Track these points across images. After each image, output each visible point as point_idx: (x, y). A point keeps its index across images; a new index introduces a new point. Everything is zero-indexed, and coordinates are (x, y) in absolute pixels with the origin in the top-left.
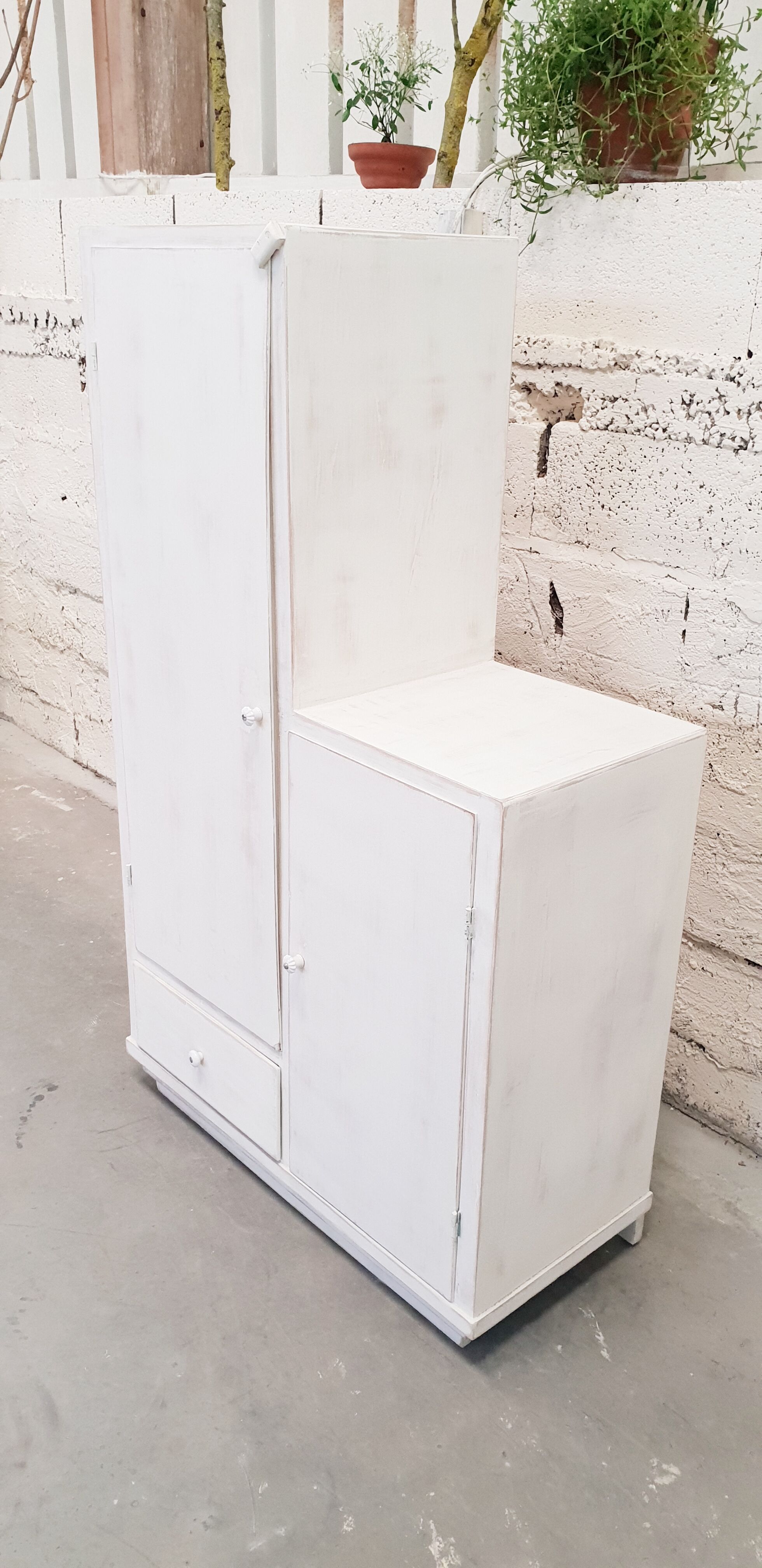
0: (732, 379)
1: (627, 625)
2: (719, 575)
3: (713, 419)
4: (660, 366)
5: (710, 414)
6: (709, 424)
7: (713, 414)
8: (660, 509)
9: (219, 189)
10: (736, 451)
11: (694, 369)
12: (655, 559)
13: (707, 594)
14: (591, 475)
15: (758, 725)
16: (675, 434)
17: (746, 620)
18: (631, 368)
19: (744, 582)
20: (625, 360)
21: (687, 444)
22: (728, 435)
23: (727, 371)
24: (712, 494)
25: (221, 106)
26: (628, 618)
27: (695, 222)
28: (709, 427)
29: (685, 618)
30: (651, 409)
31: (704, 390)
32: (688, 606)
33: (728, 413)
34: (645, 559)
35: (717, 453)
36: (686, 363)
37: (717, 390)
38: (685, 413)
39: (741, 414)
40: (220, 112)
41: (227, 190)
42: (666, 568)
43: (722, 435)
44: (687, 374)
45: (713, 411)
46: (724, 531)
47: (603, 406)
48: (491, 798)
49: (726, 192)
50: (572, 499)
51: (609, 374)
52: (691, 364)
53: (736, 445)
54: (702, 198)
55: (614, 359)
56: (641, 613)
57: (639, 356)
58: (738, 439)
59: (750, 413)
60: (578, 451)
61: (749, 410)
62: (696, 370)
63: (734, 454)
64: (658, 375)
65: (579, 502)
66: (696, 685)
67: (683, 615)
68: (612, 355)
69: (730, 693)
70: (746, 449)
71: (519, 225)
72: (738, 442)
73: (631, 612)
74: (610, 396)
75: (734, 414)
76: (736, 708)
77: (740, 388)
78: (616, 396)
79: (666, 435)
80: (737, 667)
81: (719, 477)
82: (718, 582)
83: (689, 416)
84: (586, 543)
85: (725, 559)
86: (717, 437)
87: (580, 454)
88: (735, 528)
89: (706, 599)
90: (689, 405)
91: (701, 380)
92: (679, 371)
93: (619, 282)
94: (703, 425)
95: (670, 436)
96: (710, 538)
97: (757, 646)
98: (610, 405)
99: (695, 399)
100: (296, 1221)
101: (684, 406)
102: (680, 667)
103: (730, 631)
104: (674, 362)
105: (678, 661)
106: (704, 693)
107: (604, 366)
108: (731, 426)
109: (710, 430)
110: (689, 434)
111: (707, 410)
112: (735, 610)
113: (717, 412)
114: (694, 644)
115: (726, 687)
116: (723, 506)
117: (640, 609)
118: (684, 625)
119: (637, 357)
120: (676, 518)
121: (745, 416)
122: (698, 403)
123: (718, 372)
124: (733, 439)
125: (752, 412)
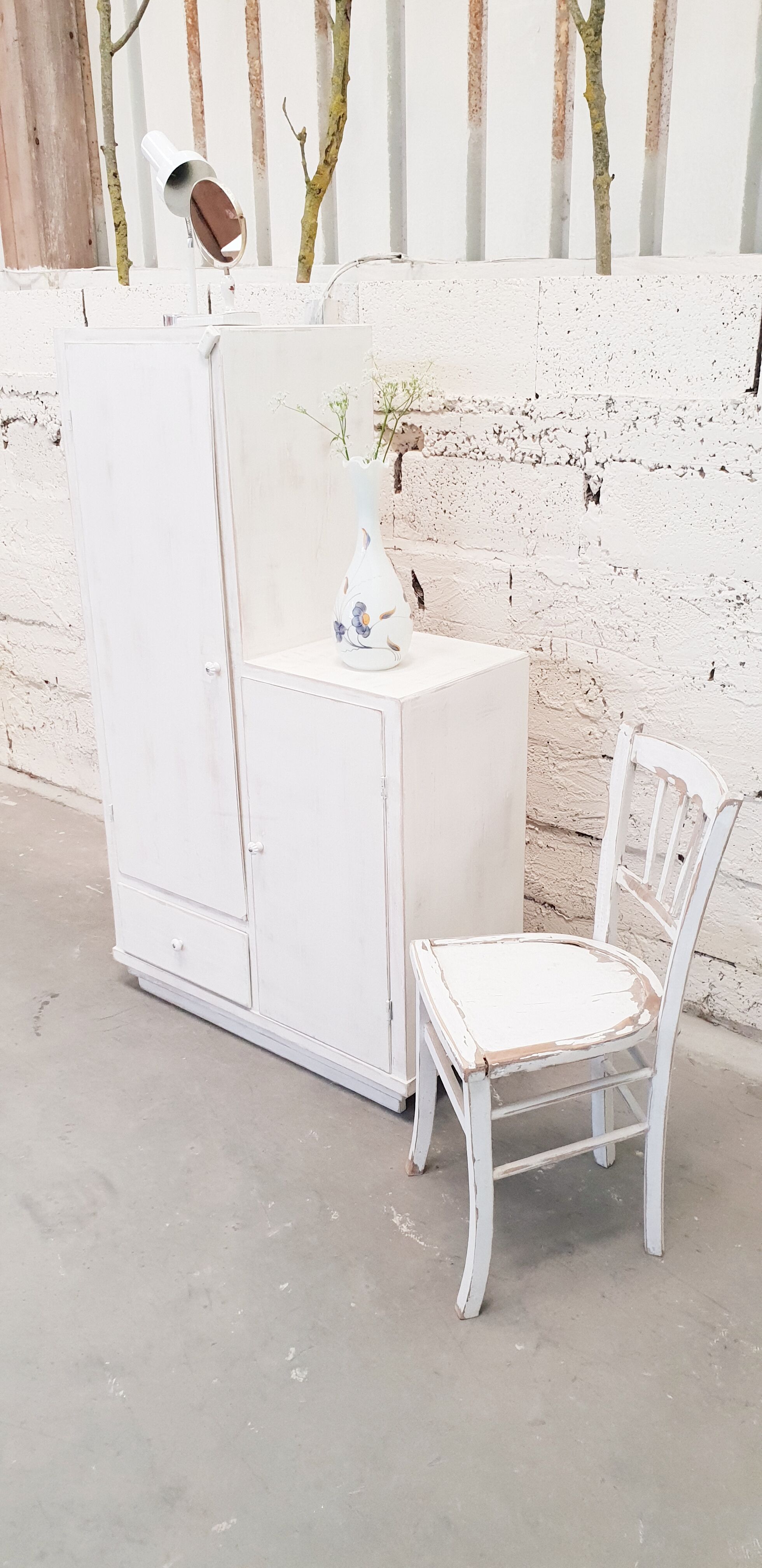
0: (527, 414)
1: (470, 597)
2: (530, 554)
3: (516, 443)
4: (476, 407)
5: (514, 439)
6: (514, 447)
7: (516, 439)
8: (486, 510)
9: (122, 284)
10: (534, 464)
11: (500, 408)
12: (485, 547)
13: (524, 568)
14: (434, 490)
15: (567, 659)
16: (491, 456)
17: (552, 584)
18: (456, 410)
19: (547, 557)
20: (451, 404)
21: (500, 462)
22: (527, 453)
23: (522, 409)
24: (520, 496)
25: (120, 220)
26: (470, 592)
27: (491, 306)
28: (514, 449)
29: (511, 588)
30: (472, 438)
31: (509, 423)
32: (511, 578)
33: (526, 438)
34: (478, 547)
35: (522, 467)
36: (494, 405)
37: (517, 422)
38: (496, 440)
39: (535, 438)
40: (119, 225)
41: (128, 284)
42: (493, 553)
43: (524, 454)
44: (496, 412)
45: (516, 437)
46: (531, 522)
47: (438, 438)
48: (392, 699)
49: (510, 285)
50: (422, 508)
51: (440, 415)
52: (497, 405)
53: (533, 460)
54: (494, 290)
55: (443, 404)
56: (479, 587)
57: (461, 401)
58: (534, 456)
59: (540, 438)
60: (423, 472)
61: (540, 435)
62: (501, 409)
63: (533, 467)
64: (475, 414)
65: (427, 509)
66: (522, 635)
67: (509, 585)
68: (442, 401)
69: (546, 637)
70: (540, 463)
71: (365, 309)
72: (534, 459)
73: (472, 587)
74: (443, 430)
75: (530, 438)
76: (551, 648)
77: (533, 420)
78: (447, 430)
79: (484, 456)
80: (549, 618)
81: (524, 484)
82: (530, 559)
83: (499, 441)
84: (435, 539)
85: (533, 542)
86: (520, 455)
87: (424, 474)
88: (538, 519)
89: (523, 572)
90: (499, 434)
91: (506, 416)
92: (490, 410)
93: (442, 349)
94: (509, 448)
95: (487, 457)
96: (522, 528)
97: (561, 602)
98: (443, 437)
99: (503, 429)
100: (266, 1056)
101: (495, 435)
102: (511, 623)
103: (541, 593)
104: (485, 404)
105: (508, 619)
106: (528, 640)
107: (436, 409)
108: (529, 447)
109: (514, 450)
110: (500, 455)
111: (511, 437)
112: (544, 577)
113: (519, 437)
114: (518, 605)
115: (543, 634)
116: (529, 504)
117: (478, 584)
118: (510, 593)
119: (459, 402)
120: (497, 516)
121: (538, 439)
122: (505, 433)
123: (516, 410)
124: (531, 456)
125: (542, 436)
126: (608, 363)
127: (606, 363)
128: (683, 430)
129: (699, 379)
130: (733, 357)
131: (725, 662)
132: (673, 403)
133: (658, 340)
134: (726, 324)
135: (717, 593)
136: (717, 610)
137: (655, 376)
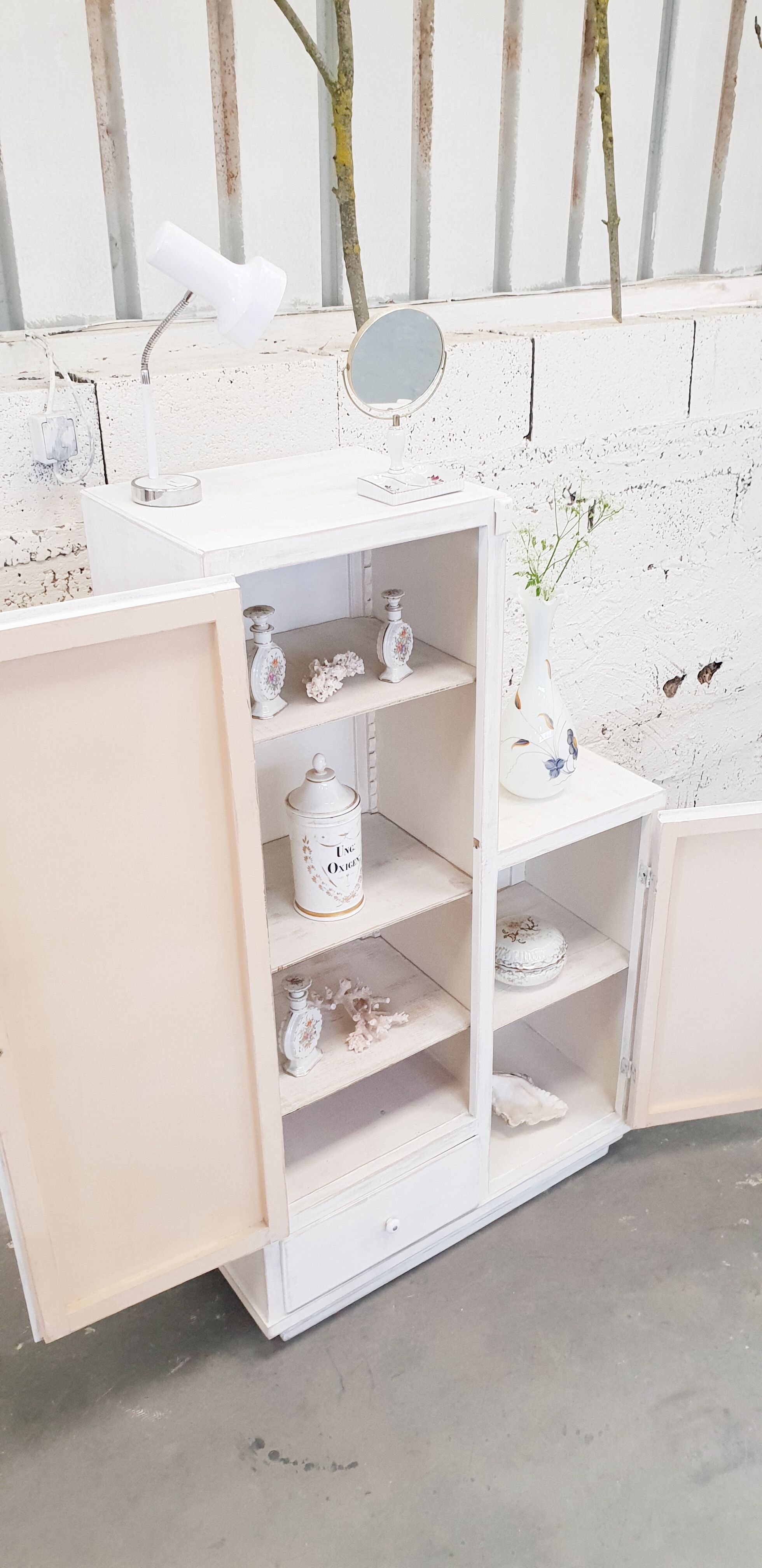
126: (410, 434)
127: (409, 435)
128: (482, 482)
129: (489, 435)
130: (514, 410)
131: (521, 664)
132: (475, 461)
133: (454, 404)
134: (506, 383)
135: (515, 613)
136: (515, 626)
137: (453, 439)
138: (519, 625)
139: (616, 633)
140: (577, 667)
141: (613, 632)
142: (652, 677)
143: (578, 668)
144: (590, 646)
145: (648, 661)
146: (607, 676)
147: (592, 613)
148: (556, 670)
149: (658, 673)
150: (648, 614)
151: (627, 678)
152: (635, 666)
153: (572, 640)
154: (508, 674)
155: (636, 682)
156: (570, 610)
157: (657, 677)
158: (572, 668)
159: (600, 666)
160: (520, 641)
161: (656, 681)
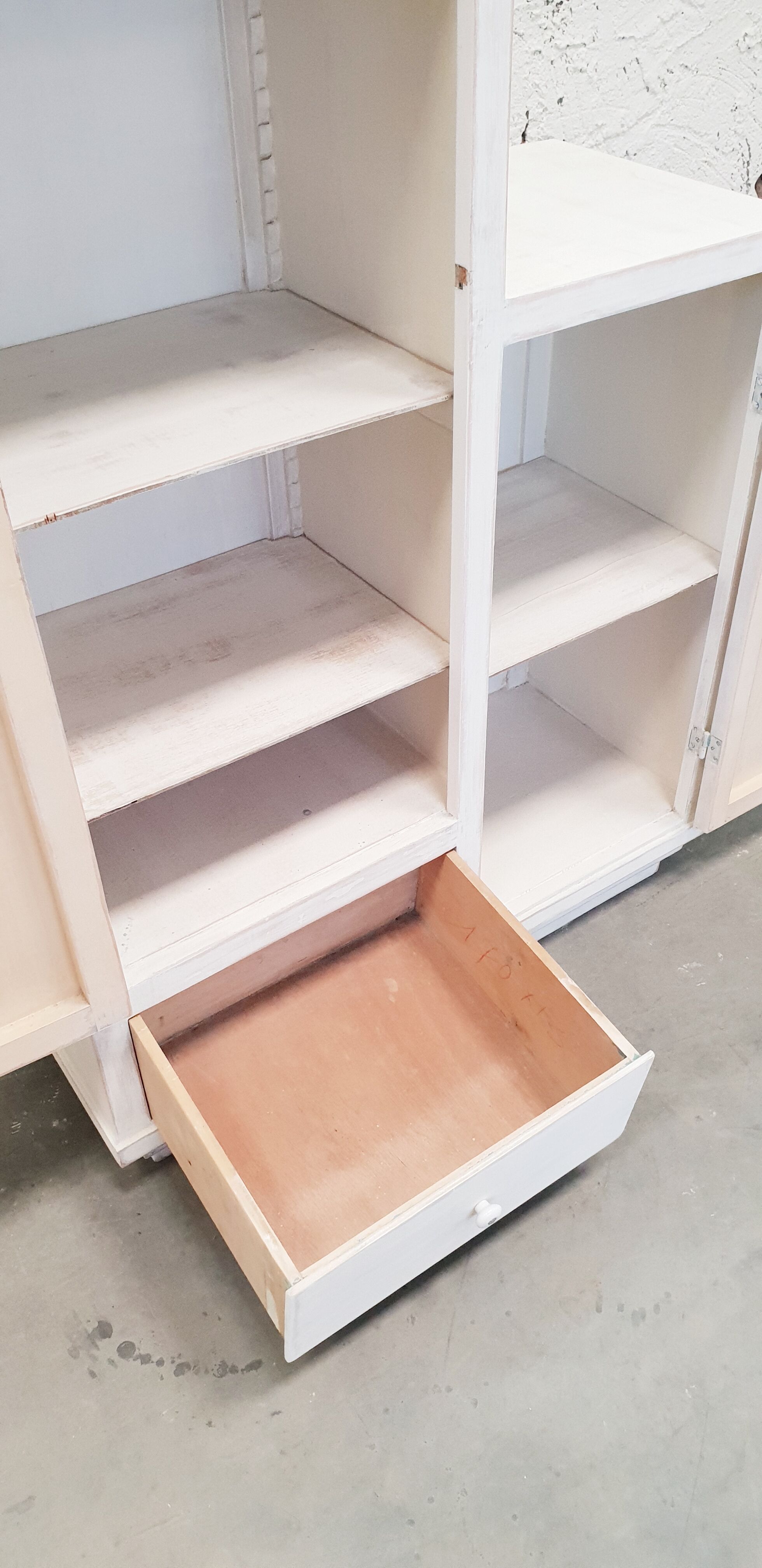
131: (541, 108)
138: (540, 22)
139: (693, 68)
140: (631, 124)
141: (689, 66)
142: (741, 162)
143: (631, 128)
144: (651, 86)
145: (738, 131)
146: (676, 149)
147: (659, 20)
148: (597, 125)
149: (750, 156)
150: (744, 40)
151: (705, 159)
152: (717, 138)
153: (624, 69)
154: (521, 120)
155: (716, 167)
156: (624, 7)
157: (748, 162)
158: (622, 126)
159: (666, 130)
160: (540, 56)
161: (746, 170)
